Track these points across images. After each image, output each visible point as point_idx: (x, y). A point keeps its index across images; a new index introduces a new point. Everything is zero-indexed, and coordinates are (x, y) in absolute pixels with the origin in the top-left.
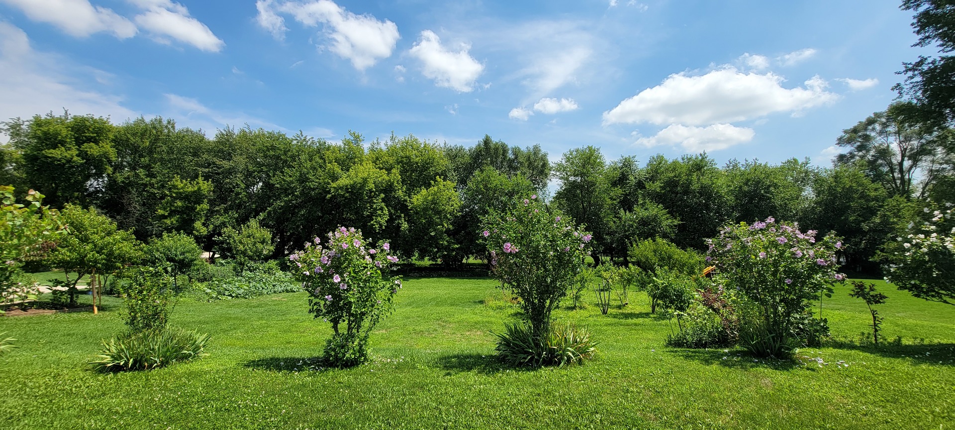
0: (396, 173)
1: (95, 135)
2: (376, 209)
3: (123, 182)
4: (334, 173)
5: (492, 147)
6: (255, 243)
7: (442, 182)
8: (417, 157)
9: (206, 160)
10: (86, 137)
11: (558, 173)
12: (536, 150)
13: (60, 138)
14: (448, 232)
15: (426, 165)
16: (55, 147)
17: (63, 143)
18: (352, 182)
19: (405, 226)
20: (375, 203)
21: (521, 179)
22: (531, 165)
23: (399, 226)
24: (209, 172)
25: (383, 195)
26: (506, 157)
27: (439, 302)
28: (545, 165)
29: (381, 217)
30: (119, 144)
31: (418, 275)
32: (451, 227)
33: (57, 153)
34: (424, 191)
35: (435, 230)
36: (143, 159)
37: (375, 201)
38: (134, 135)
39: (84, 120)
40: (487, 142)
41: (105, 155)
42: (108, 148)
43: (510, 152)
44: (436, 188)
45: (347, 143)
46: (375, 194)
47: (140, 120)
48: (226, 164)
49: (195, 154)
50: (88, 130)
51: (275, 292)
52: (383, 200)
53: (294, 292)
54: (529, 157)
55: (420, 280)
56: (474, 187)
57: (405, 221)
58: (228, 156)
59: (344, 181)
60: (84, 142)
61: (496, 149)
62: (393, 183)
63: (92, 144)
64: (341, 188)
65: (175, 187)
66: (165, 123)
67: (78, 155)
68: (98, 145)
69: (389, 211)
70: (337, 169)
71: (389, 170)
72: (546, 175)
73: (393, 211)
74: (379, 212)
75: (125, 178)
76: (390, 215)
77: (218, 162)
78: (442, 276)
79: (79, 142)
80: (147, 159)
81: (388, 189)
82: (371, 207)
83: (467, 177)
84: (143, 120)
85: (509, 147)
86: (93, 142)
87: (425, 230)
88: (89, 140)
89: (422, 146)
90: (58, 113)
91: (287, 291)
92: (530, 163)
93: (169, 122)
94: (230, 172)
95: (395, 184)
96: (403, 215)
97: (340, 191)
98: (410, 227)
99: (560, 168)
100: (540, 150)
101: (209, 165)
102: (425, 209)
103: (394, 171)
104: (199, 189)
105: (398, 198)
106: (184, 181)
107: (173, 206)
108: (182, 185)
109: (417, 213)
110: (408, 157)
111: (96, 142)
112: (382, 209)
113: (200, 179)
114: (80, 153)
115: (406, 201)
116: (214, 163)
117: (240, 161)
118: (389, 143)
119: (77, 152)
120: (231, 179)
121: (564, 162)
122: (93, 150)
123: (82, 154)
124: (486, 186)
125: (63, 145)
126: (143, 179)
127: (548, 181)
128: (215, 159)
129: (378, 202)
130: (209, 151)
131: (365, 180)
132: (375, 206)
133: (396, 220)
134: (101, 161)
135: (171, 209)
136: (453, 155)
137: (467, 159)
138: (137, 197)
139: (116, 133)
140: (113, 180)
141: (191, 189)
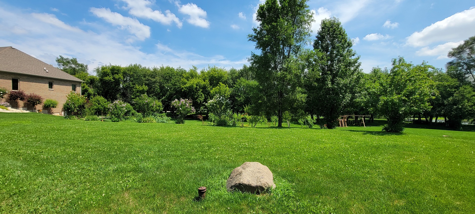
0: (207, 81)
1: (117, 71)
2: (199, 95)
3: (126, 87)
6: (156, 107)
7: (221, 85)
9: (147, 78)
10: (115, 72)
13: (107, 73)
16: (106, 76)
17: (108, 75)
18: (189, 85)
24: (149, 83)
25: (201, 90)
29: (201, 98)
30: (124, 74)
33: (107, 78)
34: (214, 88)
37: (199, 92)
38: (128, 70)
39: (114, 67)
41: (120, 78)
42: (120, 76)
44: (219, 87)
45: (191, 70)
46: (199, 89)
48: (153, 80)
49: (145, 77)
50: (115, 70)
51: (158, 122)
52: (202, 92)
53: (165, 122)
58: (154, 78)
59: (187, 85)
60: (114, 74)
62: (206, 85)
63: (116, 75)
65: (136, 88)
66: (138, 65)
67: (112, 79)
69: (204, 95)
75: (126, 85)
76: (205, 97)
77: (151, 79)
79: (113, 74)
81: (204, 87)
84: (131, 65)
86: (117, 74)
88: (116, 73)
90: (108, 65)
91: (163, 122)
94: (155, 82)
96: (209, 97)
97: (186, 88)
101: (149, 80)
104: (143, 89)
105: (208, 91)
106: (139, 86)
107: (136, 95)
108: (138, 88)
110: (213, 75)
111: (118, 74)
112: (201, 95)
113: (144, 86)
114: (113, 78)
117: (158, 78)
118: (208, 70)
119: (112, 78)
120: (155, 85)
122: (117, 76)
123: (114, 78)
125: (108, 76)
129: (200, 92)
130: (149, 75)
133: (207, 99)
134: (119, 80)
137: (236, 75)
138: (129, 91)
139: (123, 70)
140: (123, 86)
141: (141, 89)
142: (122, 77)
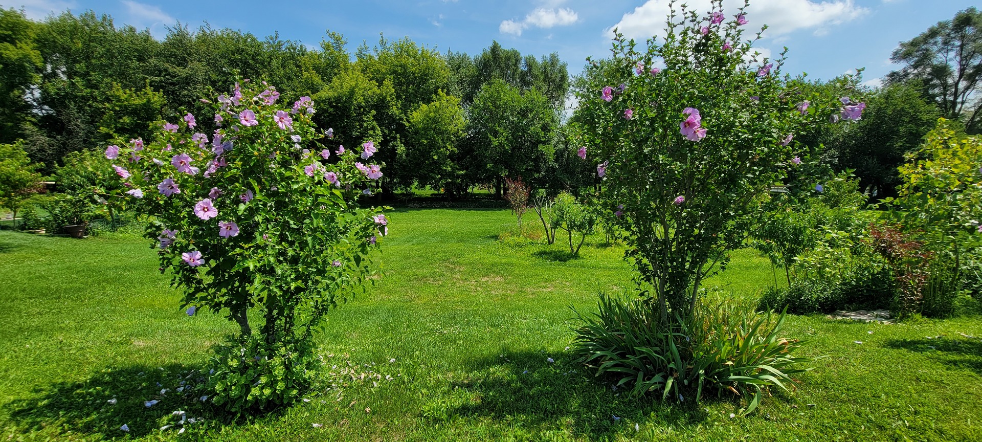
1: (10, 32)
2: (366, 129)
3: (57, 94)
4: (312, 84)
5: (502, 55)
7: (445, 97)
8: (413, 66)
9: (155, 66)
11: (577, 90)
12: (554, 60)
14: (452, 156)
15: (424, 77)
18: (336, 94)
19: (401, 149)
20: (365, 121)
21: (536, 95)
22: (547, 78)
23: (394, 149)
24: (161, 81)
25: (374, 112)
26: (517, 68)
27: (444, 238)
28: (563, 78)
29: (373, 138)
30: (44, 46)
31: (418, 206)
32: (456, 150)
34: (424, 107)
35: (437, 153)
36: (78, 66)
37: (365, 119)
38: (62, 33)
40: (495, 49)
41: (26, 57)
42: (27, 49)
43: (522, 61)
44: (437, 104)
45: (327, 47)
46: (365, 110)
47: (67, 15)
48: (181, 72)
49: (140, 59)
52: (375, 118)
54: (545, 68)
55: (420, 212)
56: (481, 104)
57: (401, 142)
58: (182, 63)
59: (326, 94)
61: (508, 59)
62: (385, 98)
63: (7, 44)
64: (324, 101)
65: (116, 98)
66: (99, 19)
68: (16, 46)
69: (382, 131)
70: (317, 79)
71: (380, 83)
72: (564, 90)
73: (386, 131)
74: (371, 132)
76: (384, 136)
77: (171, 70)
78: (446, 207)
80: (83, 65)
81: (380, 105)
82: (361, 126)
83: (473, 92)
84: (70, 15)
85: (522, 55)
86: (7, 41)
87: (425, 153)
89: (420, 52)
92: (546, 76)
93: (104, 19)
94: (188, 81)
95: (388, 98)
96: (398, 136)
97: (322, 104)
98: (408, 149)
99: (581, 83)
100: (558, 60)
101: (160, 72)
102: (426, 129)
103: (386, 82)
104: (149, 101)
105: (391, 117)
106: (127, 91)
107: (119, 122)
108: (126, 96)
109: (416, 132)
110: (404, 67)
111: (13, 42)
112: (373, 129)
113: (149, 90)
115: (402, 119)
116: (166, 70)
117: (198, 68)
118: (380, 49)
120: (189, 91)
121: (585, 76)
122: (10, 51)
124: (494, 104)
126: (82, 91)
127: (565, 100)
128: (167, 65)
129: (369, 120)
130: (158, 55)
131: (352, 92)
132: (365, 125)
133: (390, 141)
134: (22, 67)
135: (116, 127)
136: (457, 65)
137: (473, 71)
138: (78, 113)
139: (38, 31)
140: (45, 92)
141: (138, 101)
142: (36, 57)
